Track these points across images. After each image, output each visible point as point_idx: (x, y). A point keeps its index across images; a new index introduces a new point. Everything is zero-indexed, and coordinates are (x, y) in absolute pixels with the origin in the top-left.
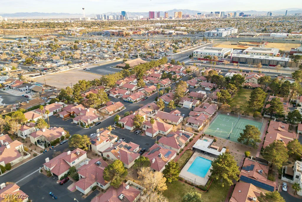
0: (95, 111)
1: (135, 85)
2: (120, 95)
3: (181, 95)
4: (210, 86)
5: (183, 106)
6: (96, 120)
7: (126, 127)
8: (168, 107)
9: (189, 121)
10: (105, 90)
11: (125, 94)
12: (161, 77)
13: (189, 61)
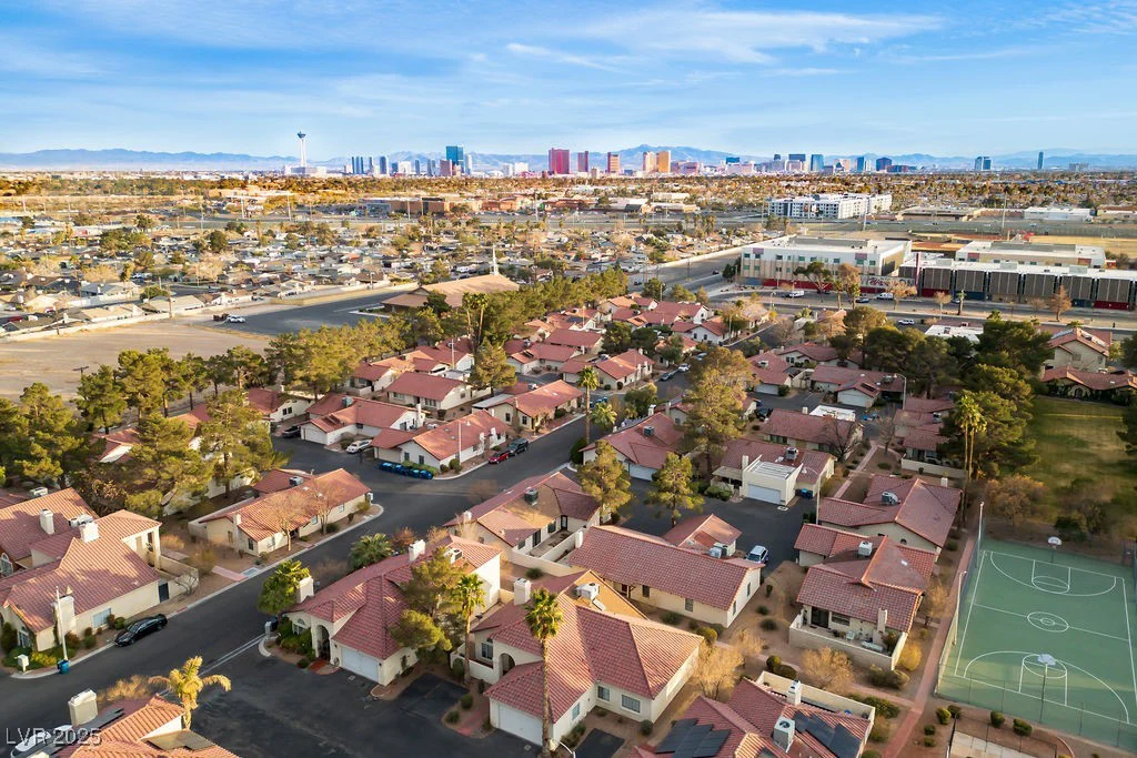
0: (150, 536)
1: (461, 378)
2: (366, 431)
3: (725, 422)
4: (864, 386)
5: (745, 491)
6: (138, 602)
7: (347, 658)
8: (656, 501)
9: (811, 596)
10: (286, 406)
11: (396, 426)
12: (598, 344)
13: (724, 289)
